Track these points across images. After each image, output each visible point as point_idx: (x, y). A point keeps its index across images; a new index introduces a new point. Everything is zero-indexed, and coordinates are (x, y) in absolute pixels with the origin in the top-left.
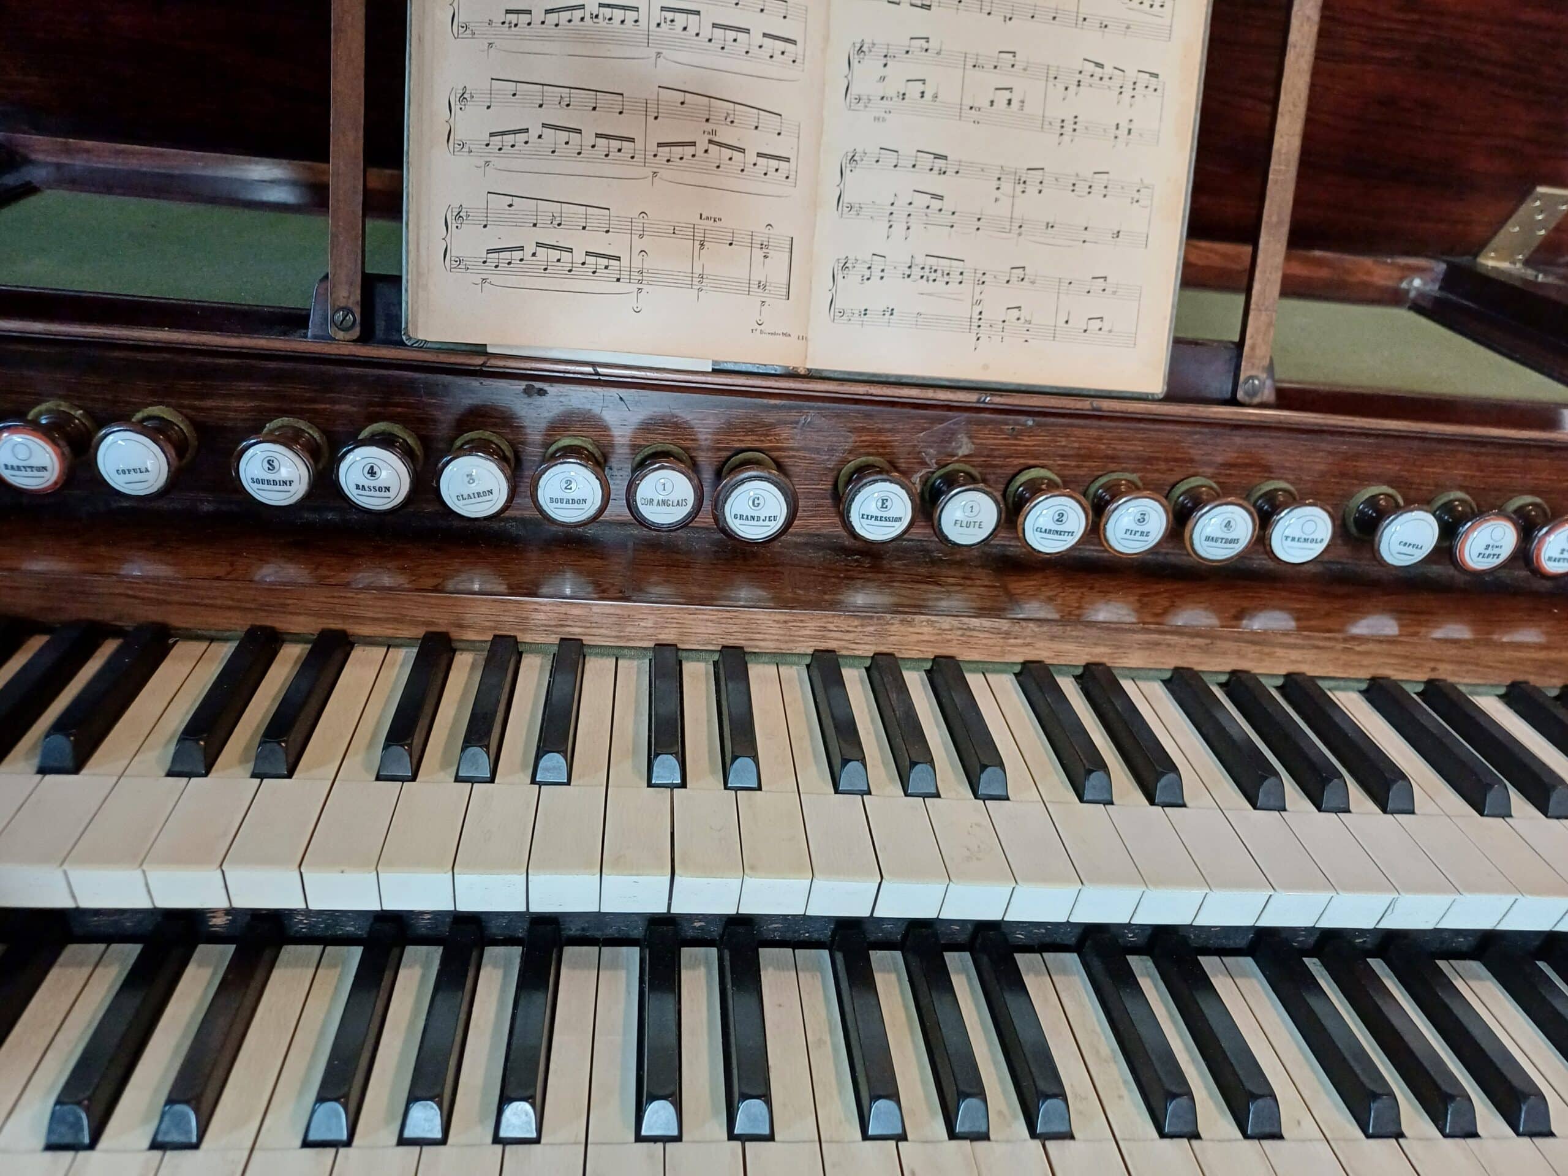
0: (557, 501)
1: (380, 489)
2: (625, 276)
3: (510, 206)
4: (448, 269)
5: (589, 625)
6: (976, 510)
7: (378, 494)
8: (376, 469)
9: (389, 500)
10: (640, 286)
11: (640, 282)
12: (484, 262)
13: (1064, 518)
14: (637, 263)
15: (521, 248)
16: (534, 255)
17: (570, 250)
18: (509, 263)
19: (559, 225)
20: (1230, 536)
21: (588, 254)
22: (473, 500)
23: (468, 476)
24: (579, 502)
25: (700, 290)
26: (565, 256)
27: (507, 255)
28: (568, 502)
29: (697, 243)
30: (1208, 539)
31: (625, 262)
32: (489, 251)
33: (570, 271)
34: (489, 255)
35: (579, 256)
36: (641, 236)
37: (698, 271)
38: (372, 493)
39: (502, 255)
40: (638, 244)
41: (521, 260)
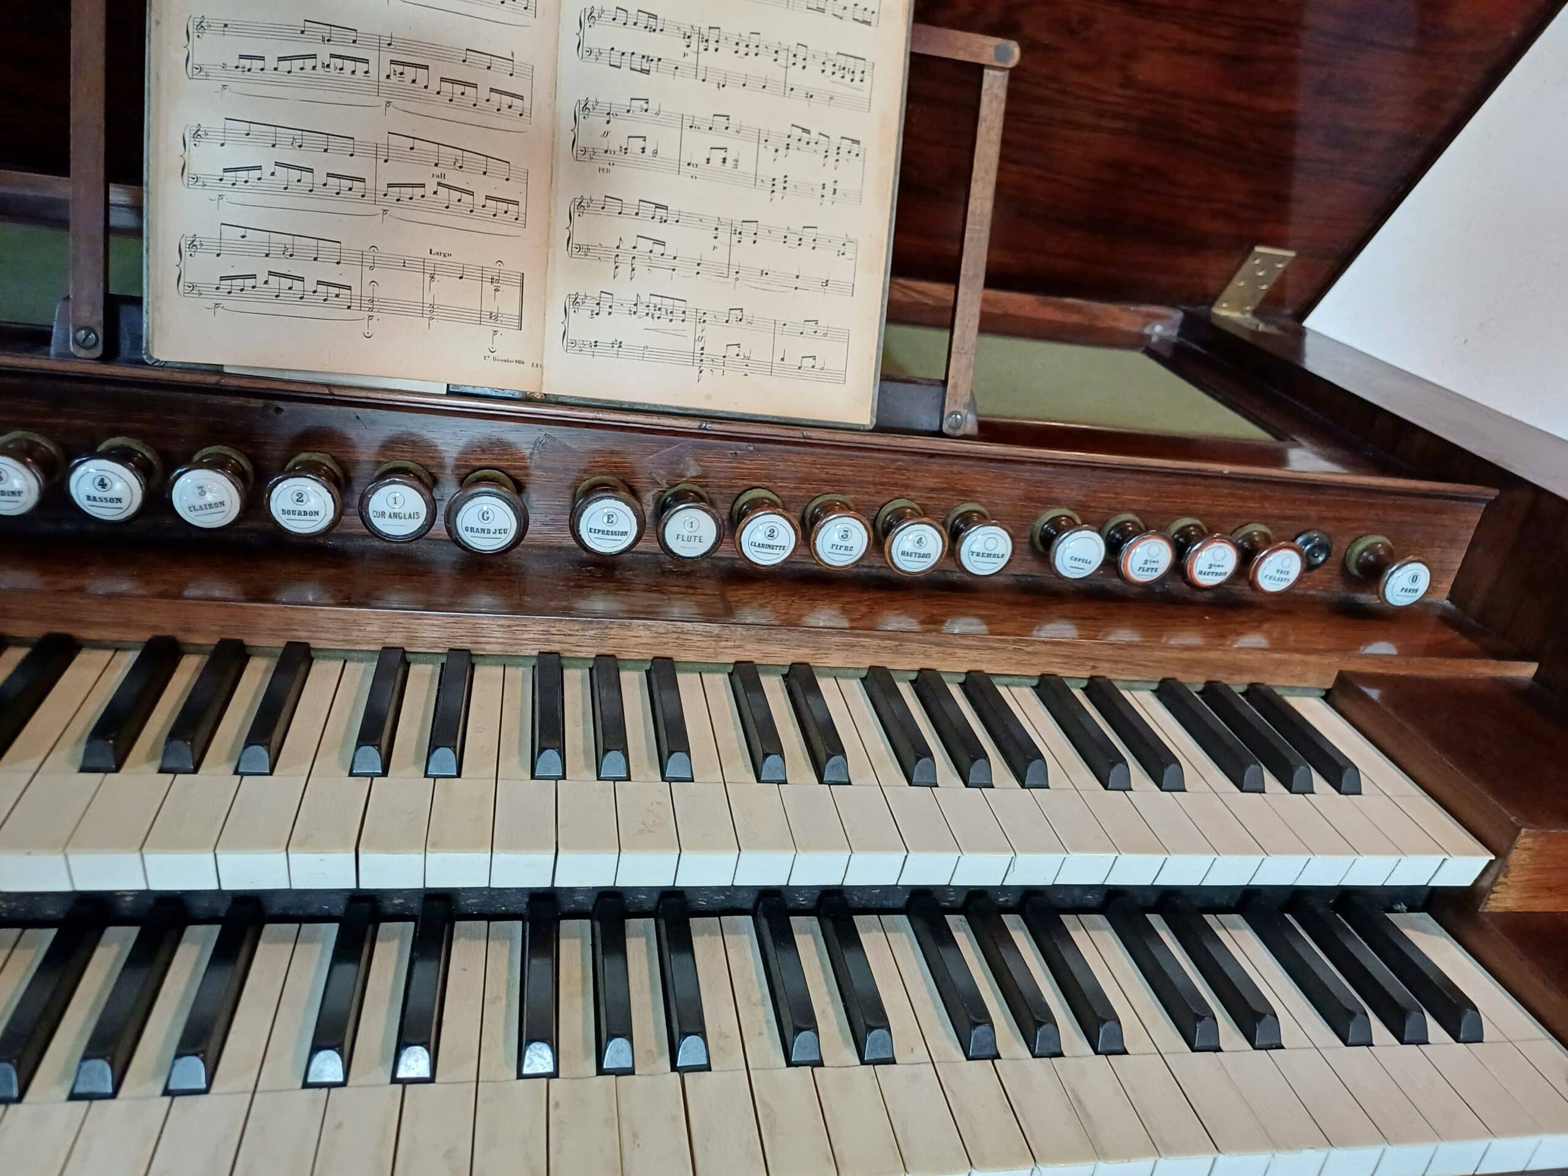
0: (289, 512)
1: (112, 500)
2: (355, 304)
3: (243, 237)
4: (182, 293)
5: (314, 629)
6: (695, 526)
7: (109, 504)
8: (106, 481)
9: (121, 511)
10: (371, 314)
11: (371, 309)
12: (218, 288)
13: (775, 534)
14: (368, 291)
15: (254, 276)
16: (266, 282)
17: (302, 279)
18: (242, 290)
19: (291, 255)
20: (922, 551)
21: (319, 283)
22: (205, 512)
23: (199, 488)
24: (311, 514)
25: (431, 318)
26: (297, 284)
27: (240, 282)
28: (300, 514)
29: (427, 276)
30: (903, 553)
31: (356, 291)
32: (222, 278)
33: (302, 298)
34: (222, 282)
35: (310, 285)
36: (372, 268)
37: (428, 300)
38: (103, 504)
39: (235, 282)
40: (369, 275)
41: (254, 287)
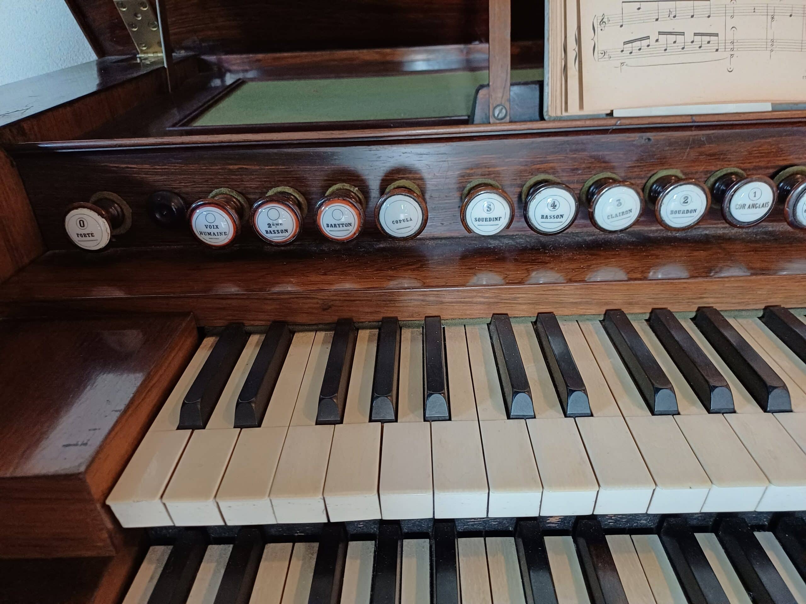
1: (558, 217)
2: (721, 47)
3: (639, 9)
4: (597, 59)
7: (556, 220)
8: (556, 203)
9: (562, 223)
10: (732, 53)
11: (732, 50)
12: (622, 51)
14: (730, 37)
15: (648, 38)
16: (657, 41)
17: (683, 34)
18: (640, 49)
19: (675, 17)
21: (695, 34)
22: (619, 218)
23: (617, 201)
24: (691, 211)
25: (772, 51)
26: (680, 38)
27: (638, 44)
28: (683, 213)
29: (770, 17)
31: (721, 36)
32: (625, 43)
33: (683, 48)
34: (626, 46)
35: (689, 37)
36: (732, 17)
37: (770, 37)
38: (552, 220)
39: (634, 44)
40: (731, 23)
41: (648, 46)
